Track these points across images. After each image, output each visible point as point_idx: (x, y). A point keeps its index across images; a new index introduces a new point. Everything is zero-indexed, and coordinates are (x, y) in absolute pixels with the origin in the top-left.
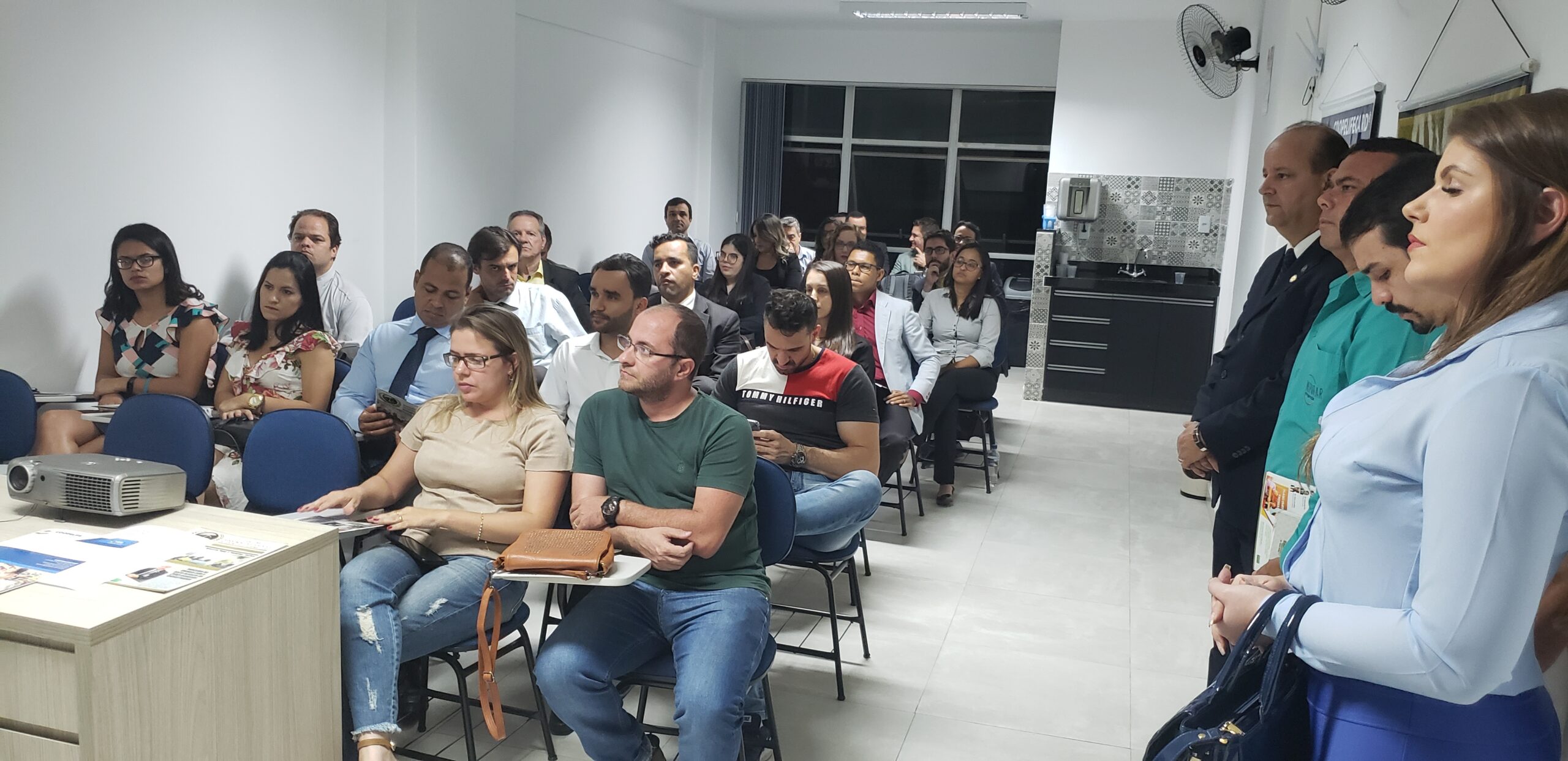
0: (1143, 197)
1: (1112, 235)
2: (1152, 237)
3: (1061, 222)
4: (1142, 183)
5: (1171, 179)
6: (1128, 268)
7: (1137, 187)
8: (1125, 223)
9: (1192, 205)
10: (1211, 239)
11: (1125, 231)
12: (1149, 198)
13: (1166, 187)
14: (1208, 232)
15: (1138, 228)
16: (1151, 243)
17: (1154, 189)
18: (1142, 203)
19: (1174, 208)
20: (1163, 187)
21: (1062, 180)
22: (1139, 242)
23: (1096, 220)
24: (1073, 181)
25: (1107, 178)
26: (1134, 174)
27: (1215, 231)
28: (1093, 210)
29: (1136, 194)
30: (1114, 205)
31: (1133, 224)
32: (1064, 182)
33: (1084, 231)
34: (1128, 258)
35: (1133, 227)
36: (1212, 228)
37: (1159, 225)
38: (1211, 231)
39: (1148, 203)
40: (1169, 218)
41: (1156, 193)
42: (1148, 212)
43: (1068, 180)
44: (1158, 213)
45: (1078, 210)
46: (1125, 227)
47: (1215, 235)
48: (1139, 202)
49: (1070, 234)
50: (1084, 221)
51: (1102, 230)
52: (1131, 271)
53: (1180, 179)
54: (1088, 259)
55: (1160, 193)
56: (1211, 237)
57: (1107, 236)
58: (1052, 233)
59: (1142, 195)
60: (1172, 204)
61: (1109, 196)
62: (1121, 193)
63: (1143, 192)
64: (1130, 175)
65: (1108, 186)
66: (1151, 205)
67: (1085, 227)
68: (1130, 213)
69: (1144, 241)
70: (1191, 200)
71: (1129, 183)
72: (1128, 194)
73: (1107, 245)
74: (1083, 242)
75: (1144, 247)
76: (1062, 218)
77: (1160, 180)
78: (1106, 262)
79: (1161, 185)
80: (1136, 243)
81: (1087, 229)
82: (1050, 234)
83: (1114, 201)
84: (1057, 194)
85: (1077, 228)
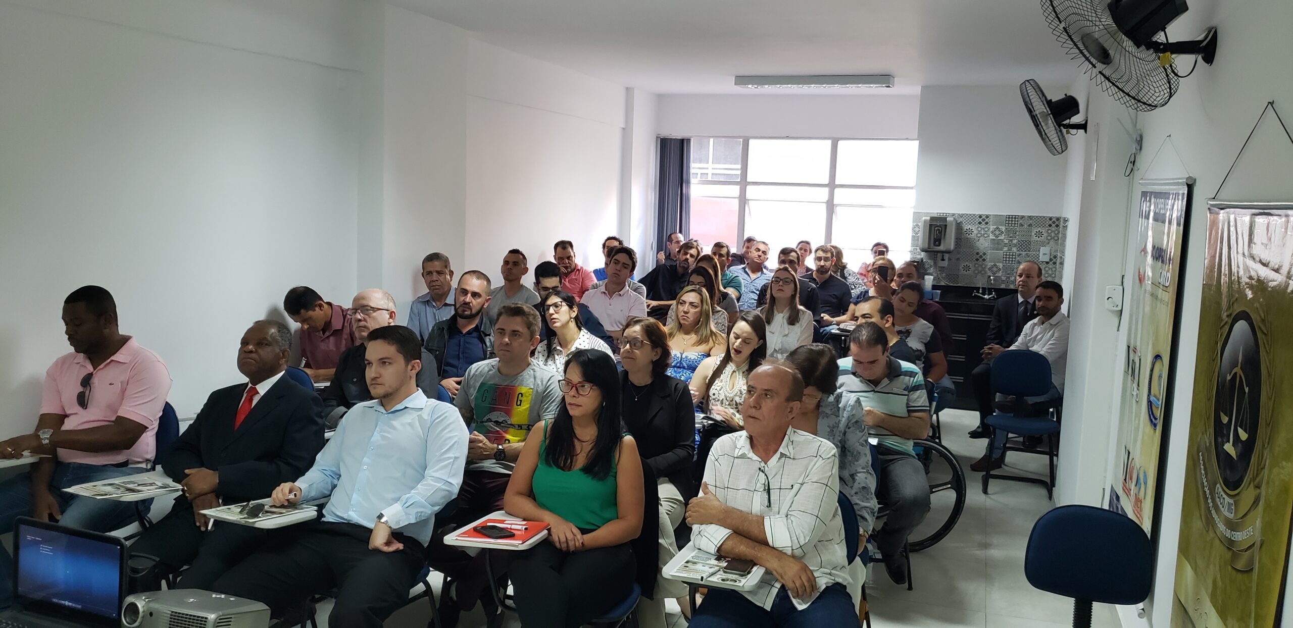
0: (992, 232)
1: (967, 263)
2: (1001, 265)
3: (923, 253)
4: (991, 220)
5: (1015, 217)
6: (981, 291)
7: (987, 223)
8: (978, 254)
9: (1034, 238)
10: (1051, 266)
11: (977, 260)
12: (997, 232)
13: (1012, 224)
14: (1048, 260)
15: (988, 257)
16: (1000, 269)
17: (1001, 225)
18: (992, 237)
19: (1019, 241)
20: (1008, 224)
21: (924, 218)
22: (990, 269)
23: (953, 251)
24: (932, 219)
25: (961, 216)
26: (984, 212)
27: (1054, 260)
28: (949, 243)
29: (986, 229)
30: (967, 239)
31: (984, 254)
32: (925, 221)
33: (943, 260)
34: (980, 283)
35: (984, 257)
36: (1052, 257)
37: (1006, 255)
38: (1051, 260)
39: (997, 237)
40: (1014, 249)
41: (1003, 228)
42: (997, 244)
43: (928, 218)
44: (1005, 245)
45: (937, 243)
46: (978, 256)
47: (1055, 263)
48: (989, 236)
49: (931, 262)
50: (943, 252)
51: (958, 259)
52: (984, 294)
53: (1023, 217)
54: (948, 283)
55: (1006, 229)
56: (1051, 265)
57: (962, 264)
59: (991, 230)
60: (1017, 237)
61: (963, 231)
62: (973, 228)
63: (992, 228)
64: (981, 213)
65: (961, 222)
66: (999, 238)
67: (943, 256)
68: (982, 244)
69: (994, 269)
70: (1033, 234)
71: (980, 220)
72: (979, 229)
73: (962, 272)
74: (942, 269)
75: (994, 274)
76: (923, 250)
77: (1007, 218)
78: (962, 286)
79: (1007, 222)
80: (987, 270)
81: (945, 259)
83: (968, 235)
84: (919, 230)
85: (937, 258)
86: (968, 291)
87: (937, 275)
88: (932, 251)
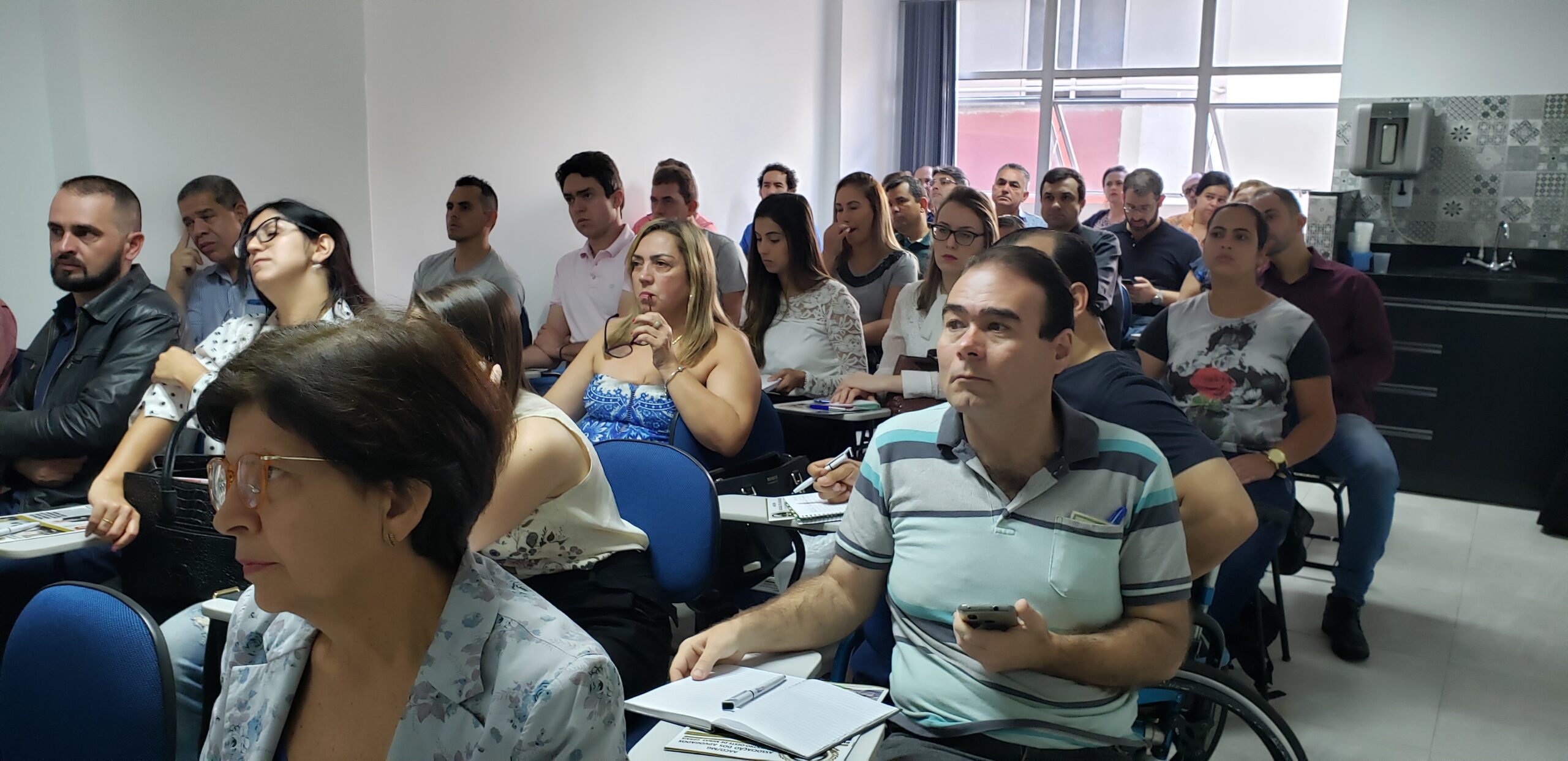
0: (1513, 133)
1: (1454, 199)
2: (1529, 201)
3: (1360, 179)
4: (1510, 109)
6: (1481, 255)
7: (1501, 114)
8: (1478, 178)
11: (1477, 191)
12: (1524, 133)
13: (1560, 112)
15: (1501, 186)
16: (1527, 210)
17: (1535, 116)
18: (1511, 142)
21: (1359, 107)
22: (1504, 210)
23: (1421, 171)
24: (1379, 107)
25: (1444, 102)
26: (1494, 91)
28: (1415, 157)
29: (1499, 127)
30: (1456, 148)
31: (1494, 179)
32: (1362, 113)
33: (1402, 192)
34: (1482, 237)
35: (1492, 185)
37: (1544, 179)
39: (1523, 141)
41: (1538, 124)
42: (1522, 157)
43: (1369, 106)
44: (1542, 158)
45: (1387, 157)
46: (1478, 185)
48: (1504, 141)
49: (1377, 199)
50: (1404, 176)
51: (1435, 192)
52: (1489, 262)
54: (1410, 239)
55: (1545, 123)
57: (1444, 202)
58: (1335, 198)
59: (1511, 128)
61: (1448, 132)
62: (1470, 126)
63: (1512, 123)
64: (1488, 94)
65: (1443, 116)
66: (1529, 144)
67: (1402, 186)
68: (1488, 159)
69: (1516, 210)
71: (1487, 108)
72: (1484, 127)
73: (1443, 216)
74: (1400, 212)
75: (1514, 218)
76: (1357, 173)
77: (1547, 100)
78: (1443, 245)
79: (1548, 109)
80: (1498, 210)
81: (1406, 189)
82: (1330, 200)
83: (1457, 139)
84: (1350, 134)
85: (1389, 189)
86: (1453, 255)
87: (1390, 225)
88: (1375, 175)
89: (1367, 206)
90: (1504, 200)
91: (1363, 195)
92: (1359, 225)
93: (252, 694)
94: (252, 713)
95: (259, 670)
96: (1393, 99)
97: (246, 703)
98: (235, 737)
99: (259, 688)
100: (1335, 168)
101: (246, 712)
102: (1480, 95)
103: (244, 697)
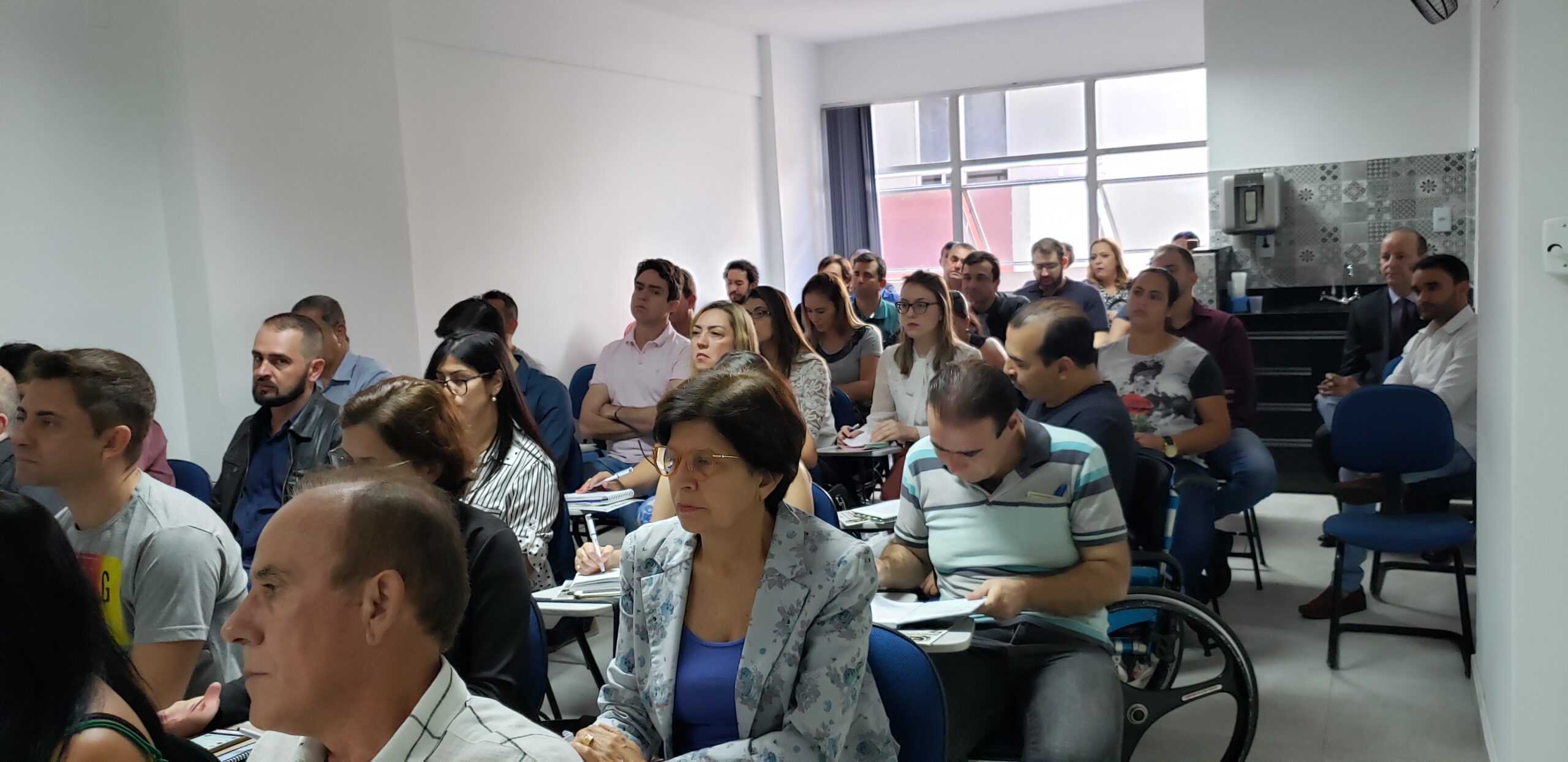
0: (1346, 192)
1: (1307, 248)
2: (1365, 246)
3: (1231, 238)
4: (1342, 172)
5: (1384, 162)
6: (1334, 292)
7: (1335, 177)
8: (1324, 230)
9: (1421, 193)
11: (1324, 240)
12: (1354, 191)
13: (1379, 173)
14: (1448, 228)
15: (1342, 234)
16: (1364, 253)
17: (1360, 178)
18: (1346, 199)
19: (1393, 201)
20: (1373, 174)
21: (1224, 178)
22: (1347, 254)
23: (1279, 228)
24: (1239, 178)
25: (1290, 169)
26: (1329, 160)
27: (1459, 227)
28: (1273, 216)
29: (1335, 188)
30: (1304, 206)
31: (1336, 229)
32: (1227, 182)
33: (1266, 246)
34: (1332, 279)
35: (1335, 235)
36: (1455, 223)
37: (1374, 227)
38: (1454, 228)
39: (1355, 198)
40: (1387, 217)
41: (1364, 183)
42: (1357, 211)
43: (1232, 177)
44: (1370, 211)
45: (1251, 217)
46: (1324, 235)
47: (1461, 233)
48: (1340, 198)
49: (1246, 252)
50: (1266, 232)
51: (1291, 243)
52: (1340, 297)
53: (1397, 160)
54: (1277, 284)
55: (1369, 183)
56: (1454, 237)
57: (1300, 251)
58: (1213, 254)
59: (1343, 188)
60: (1390, 196)
61: (1296, 195)
62: (1313, 189)
63: (1345, 184)
64: (1322, 162)
65: (1291, 180)
66: (1359, 200)
67: (1265, 240)
68: (1330, 214)
69: (1356, 254)
70: (1418, 187)
71: (1324, 173)
72: (1323, 188)
73: (1301, 264)
74: (1266, 261)
75: (1355, 260)
76: (1229, 232)
77: (1368, 164)
78: (1302, 286)
79: (1370, 172)
80: (1342, 255)
81: (1269, 242)
82: (1210, 256)
83: (1304, 200)
84: (1220, 200)
85: (1255, 243)
86: (1312, 293)
87: (1259, 272)
88: (1245, 232)
89: (1240, 259)
90: (1346, 246)
91: (1235, 250)
92: (1235, 275)
93: (658, 591)
94: (662, 600)
95: (659, 579)
96: (1250, 169)
97: (656, 596)
98: (655, 616)
99: (663, 587)
100: (1210, 229)
101: (657, 601)
102: (1317, 163)
103: (654, 594)
